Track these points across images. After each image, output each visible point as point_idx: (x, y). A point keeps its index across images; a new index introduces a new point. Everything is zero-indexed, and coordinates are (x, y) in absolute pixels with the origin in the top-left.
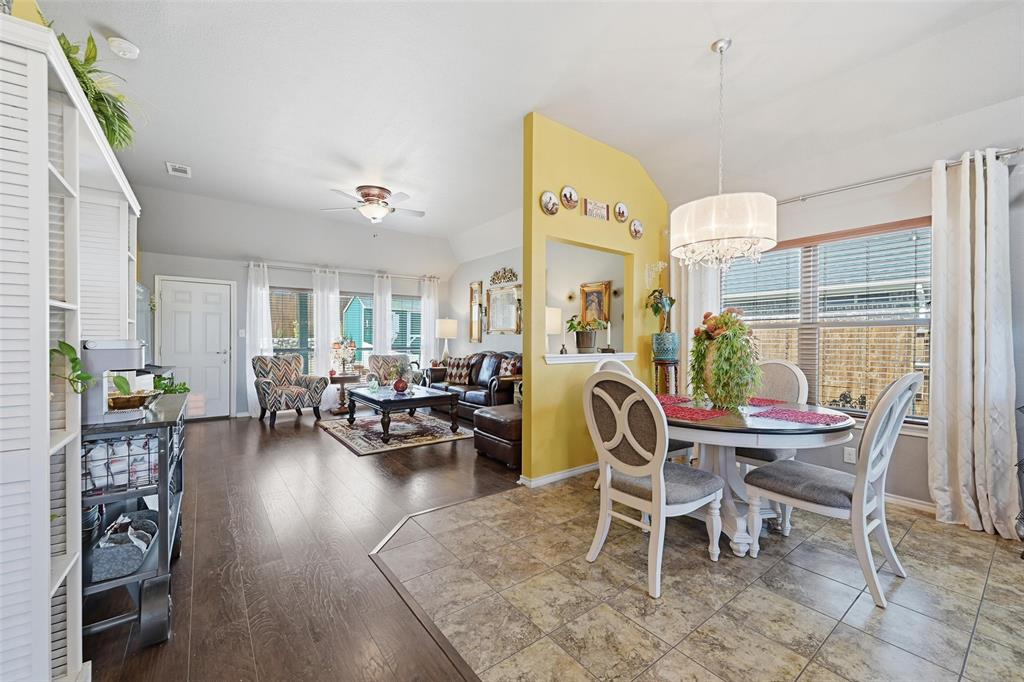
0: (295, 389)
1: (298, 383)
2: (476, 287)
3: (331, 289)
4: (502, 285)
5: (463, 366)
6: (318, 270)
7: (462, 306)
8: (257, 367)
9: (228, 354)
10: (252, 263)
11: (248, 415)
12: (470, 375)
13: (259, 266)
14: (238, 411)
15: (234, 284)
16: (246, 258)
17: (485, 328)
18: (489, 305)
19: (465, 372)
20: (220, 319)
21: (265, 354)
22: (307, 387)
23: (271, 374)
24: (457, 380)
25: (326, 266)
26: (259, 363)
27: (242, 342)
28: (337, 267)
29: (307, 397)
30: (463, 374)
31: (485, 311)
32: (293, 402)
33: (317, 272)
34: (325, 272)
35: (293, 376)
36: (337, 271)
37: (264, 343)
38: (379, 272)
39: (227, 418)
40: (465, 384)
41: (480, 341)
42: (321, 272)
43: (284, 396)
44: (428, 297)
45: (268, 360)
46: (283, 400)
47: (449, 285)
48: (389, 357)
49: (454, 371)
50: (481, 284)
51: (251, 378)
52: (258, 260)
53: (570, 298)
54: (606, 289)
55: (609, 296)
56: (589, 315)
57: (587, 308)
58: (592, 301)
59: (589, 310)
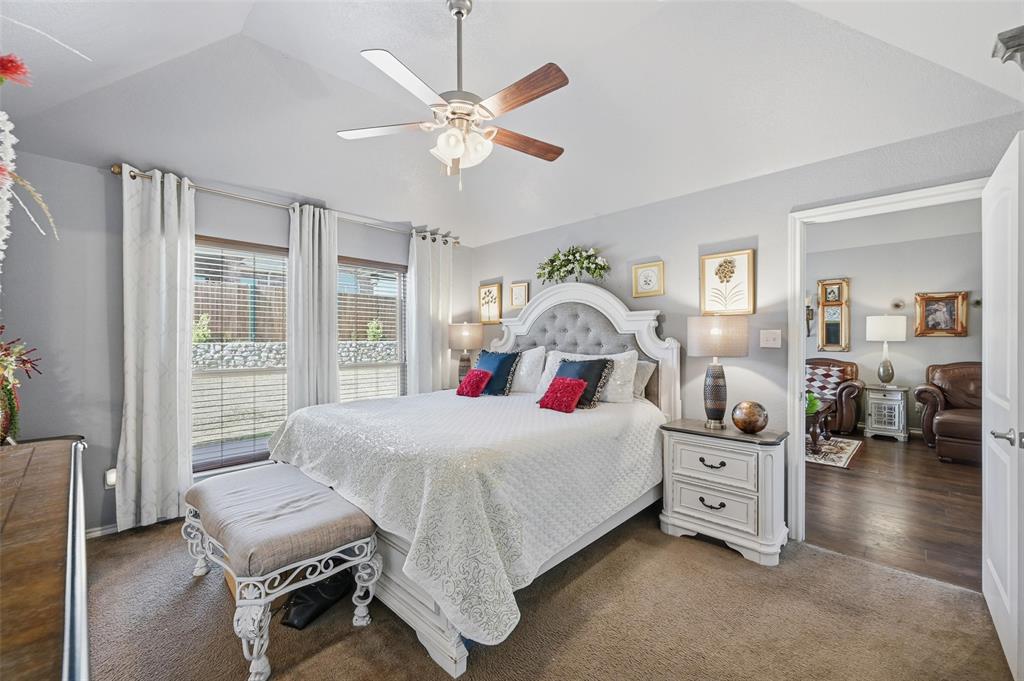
53: (897, 306)
54: (963, 299)
55: (968, 305)
56: (931, 323)
57: (927, 317)
58: (936, 310)
59: (930, 318)
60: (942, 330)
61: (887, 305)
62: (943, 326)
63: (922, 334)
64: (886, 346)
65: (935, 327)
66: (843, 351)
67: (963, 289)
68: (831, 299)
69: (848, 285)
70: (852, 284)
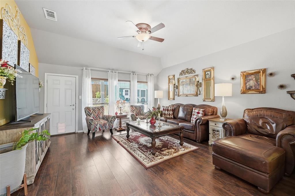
0: (103, 122)
1: (103, 118)
2: (171, 77)
3: (115, 79)
4: (186, 75)
5: (170, 110)
6: (110, 71)
7: (164, 85)
8: (87, 112)
9: (75, 106)
10: (84, 68)
11: (82, 132)
12: (173, 114)
13: (87, 69)
14: (78, 130)
15: (77, 77)
16: (82, 66)
17: (177, 94)
18: (179, 84)
19: (171, 113)
20: (72, 91)
21: (89, 106)
22: (107, 120)
23: (92, 115)
24: (168, 116)
25: (113, 70)
26: (87, 109)
27: (80, 101)
28: (117, 70)
29: (107, 125)
30: (171, 114)
31: (176, 87)
32: (102, 128)
33: (110, 72)
34: (113, 72)
35: (101, 115)
36: (117, 72)
37: (89, 101)
38: (132, 72)
39: (74, 133)
40: (172, 118)
41: (174, 99)
42: (111, 72)
43: (98, 125)
44: (150, 82)
45: (91, 108)
46: (98, 127)
47: (158, 77)
48: (137, 106)
49: (166, 112)
50: (174, 76)
51: (84, 116)
52: (87, 66)
53: (233, 79)
54: (263, 72)
55: (265, 76)
56: (248, 87)
57: (246, 83)
58: (250, 80)
59: (247, 84)
60: (253, 90)
61: (229, 78)
62: (254, 88)
63: (243, 93)
64: (223, 99)
65: (250, 89)
66: (212, 101)
67: (263, 67)
68: (207, 77)
69: (213, 70)
70: (215, 70)
